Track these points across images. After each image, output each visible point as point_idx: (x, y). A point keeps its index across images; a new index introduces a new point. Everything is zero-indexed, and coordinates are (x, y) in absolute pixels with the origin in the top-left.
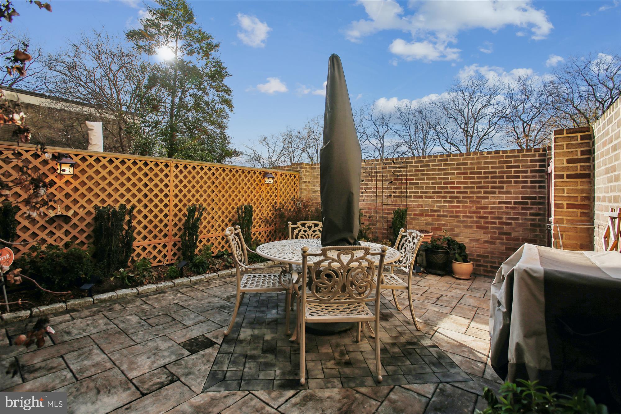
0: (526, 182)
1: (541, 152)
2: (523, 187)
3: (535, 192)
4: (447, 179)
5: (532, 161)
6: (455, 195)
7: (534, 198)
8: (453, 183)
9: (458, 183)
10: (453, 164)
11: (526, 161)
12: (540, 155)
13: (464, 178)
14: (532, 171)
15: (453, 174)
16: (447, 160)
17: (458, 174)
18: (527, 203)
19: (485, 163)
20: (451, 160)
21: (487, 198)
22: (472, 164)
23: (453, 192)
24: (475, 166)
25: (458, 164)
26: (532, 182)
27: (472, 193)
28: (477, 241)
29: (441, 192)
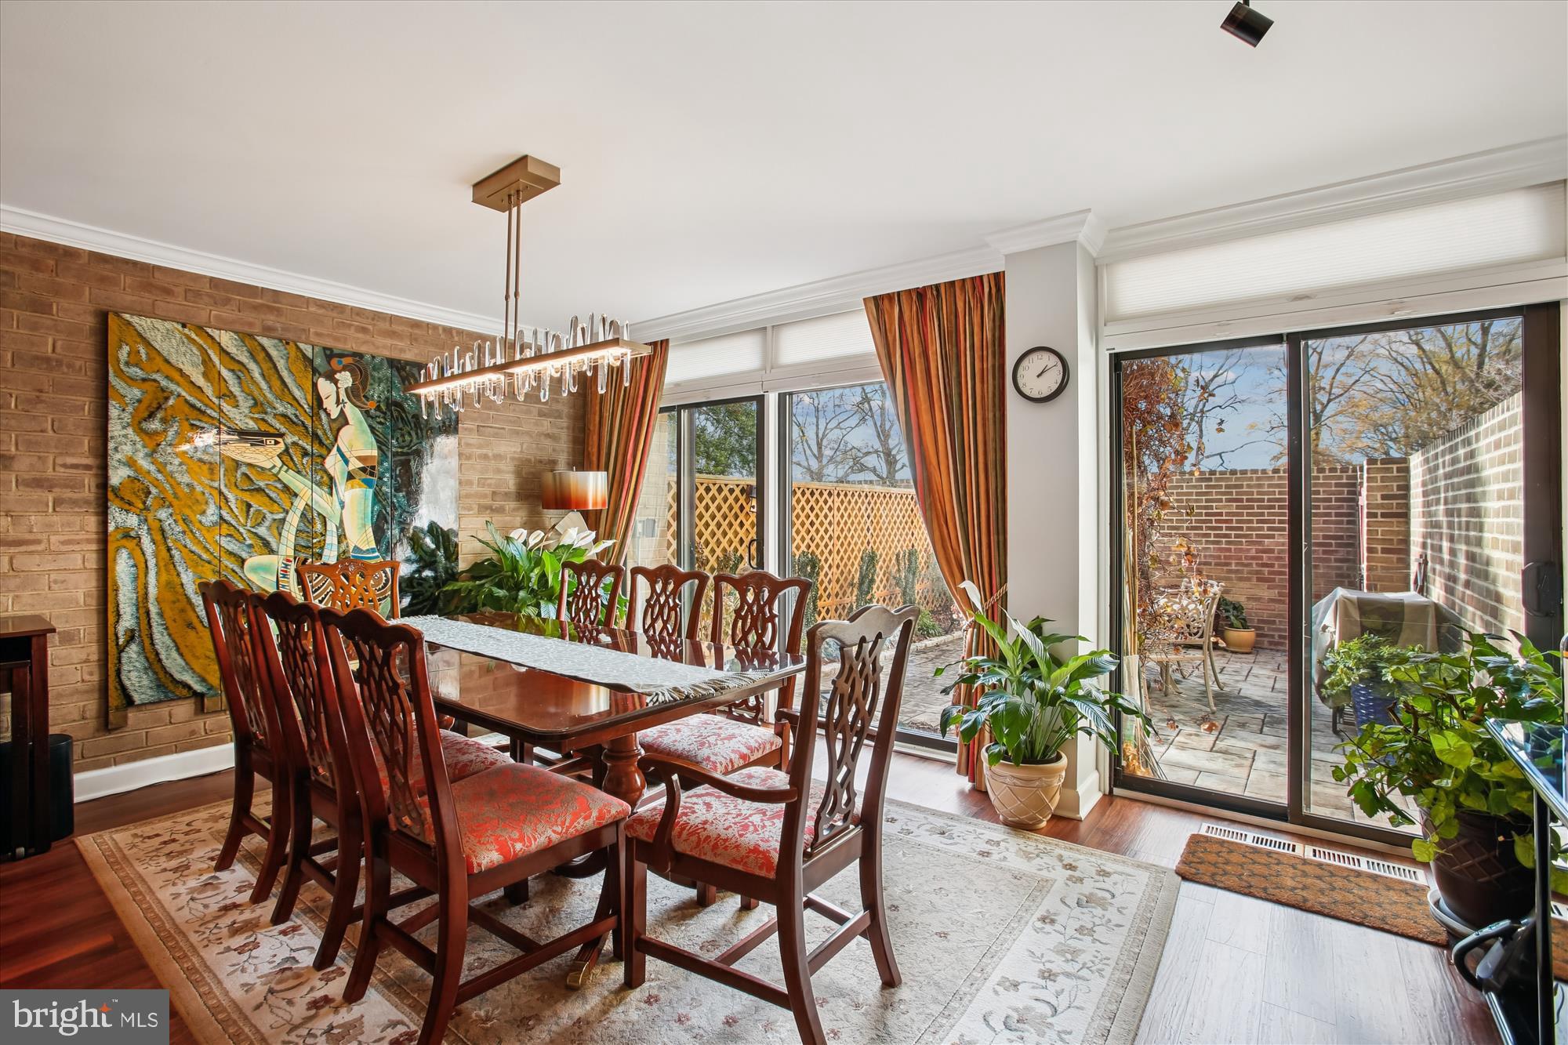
0: (1329, 515)
1: (1350, 473)
2: (1325, 522)
3: (1341, 529)
4: (1211, 507)
5: (1337, 485)
6: (1224, 532)
7: (1341, 537)
8: (1220, 514)
9: (1228, 514)
10: (1220, 487)
11: (1329, 485)
12: (1348, 478)
13: (1238, 507)
14: (1337, 500)
15: (1220, 501)
16: (1210, 480)
17: (1228, 500)
18: (1330, 545)
19: (1270, 486)
20: (1217, 480)
21: (1273, 537)
22: (1249, 486)
23: (1221, 528)
24: (1255, 490)
25: (1227, 487)
26: (1337, 515)
27: (1249, 529)
28: (1258, 599)
29: (1201, 528)
